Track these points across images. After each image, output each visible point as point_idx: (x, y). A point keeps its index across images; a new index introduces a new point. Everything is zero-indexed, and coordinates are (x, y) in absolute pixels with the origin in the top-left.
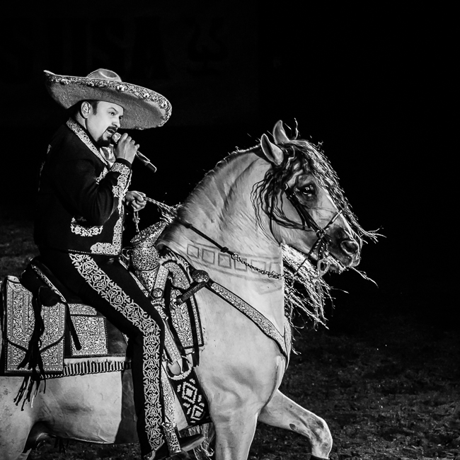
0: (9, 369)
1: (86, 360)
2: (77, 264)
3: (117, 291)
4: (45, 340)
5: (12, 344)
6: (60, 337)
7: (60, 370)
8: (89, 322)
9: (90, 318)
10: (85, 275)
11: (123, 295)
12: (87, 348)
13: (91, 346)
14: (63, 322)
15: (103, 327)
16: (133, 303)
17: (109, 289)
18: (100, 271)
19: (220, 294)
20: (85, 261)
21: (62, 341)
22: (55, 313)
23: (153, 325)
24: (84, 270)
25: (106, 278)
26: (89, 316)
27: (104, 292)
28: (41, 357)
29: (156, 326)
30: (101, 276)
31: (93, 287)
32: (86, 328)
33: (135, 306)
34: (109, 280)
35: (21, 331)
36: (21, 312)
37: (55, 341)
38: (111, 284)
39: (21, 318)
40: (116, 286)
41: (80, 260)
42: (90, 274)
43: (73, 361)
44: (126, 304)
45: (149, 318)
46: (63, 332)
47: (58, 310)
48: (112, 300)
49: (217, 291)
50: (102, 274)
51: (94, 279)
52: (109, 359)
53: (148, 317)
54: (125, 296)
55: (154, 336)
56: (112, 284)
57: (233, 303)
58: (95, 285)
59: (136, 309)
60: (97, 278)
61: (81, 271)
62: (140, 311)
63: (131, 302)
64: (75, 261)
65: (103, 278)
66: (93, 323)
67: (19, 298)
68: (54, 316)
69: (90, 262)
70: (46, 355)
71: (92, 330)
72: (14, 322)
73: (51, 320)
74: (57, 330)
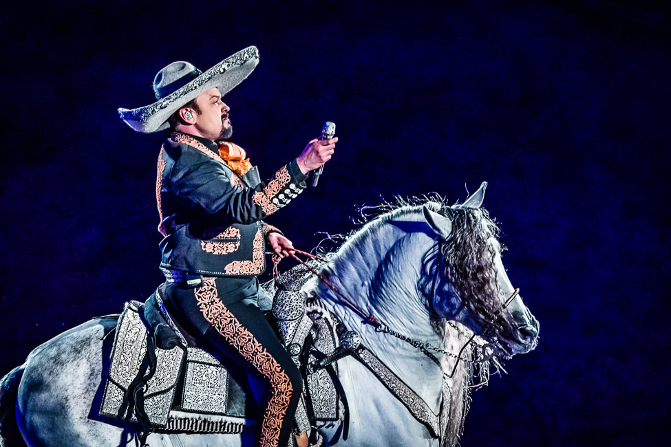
0: (104, 411)
1: (196, 416)
2: (203, 306)
3: (247, 338)
4: (152, 386)
5: (114, 383)
6: (170, 385)
7: (162, 423)
8: (210, 372)
9: (212, 367)
10: (211, 319)
11: (254, 342)
12: (201, 402)
13: (206, 401)
14: (178, 368)
15: (225, 380)
16: (265, 353)
17: (238, 335)
18: (229, 314)
19: (369, 364)
20: (213, 304)
21: (172, 391)
22: (171, 357)
23: (285, 381)
24: (210, 314)
25: (235, 322)
26: (210, 364)
27: (233, 338)
28: (143, 404)
29: (288, 384)
30: (229, 320)
31: (221, 332)
32: (204, 378)
33: (267, 356)
34: (238, 324)
35: (127, 370)
36: (132, 348)
37: (163, 389)
38: (240, 329)
39: (131, 355)
40: (247, 332)
41: (206, 301)
42: (217, 317)
43: (182, 415)
44: (257, 354)
45: (283, 373)
46: (174, 380)
47: (174, 354)
48: (242, 348)
49: (366, 361)
50: (231, 317)
51: (221, 323)
52: (225, 418)
53: (281, 371)
54: (257, 343)
55: (284, 397)
56: (242, 329)
57: (382, 377)
58: (223, 329)
59: (269, 360)
60: (224, 322)
61: (207, 315)
62: (272, 362)
63: (263, 351)
64: (201, 302)
65: (231, 321)
66: (214, 373)
67: (134, 331)
68: (169, 359)
69: (219, 304)
70: (150, 403)
71: (212, 381)
72: (122, 358)
73: (164, 364)
74: (168, 376)
